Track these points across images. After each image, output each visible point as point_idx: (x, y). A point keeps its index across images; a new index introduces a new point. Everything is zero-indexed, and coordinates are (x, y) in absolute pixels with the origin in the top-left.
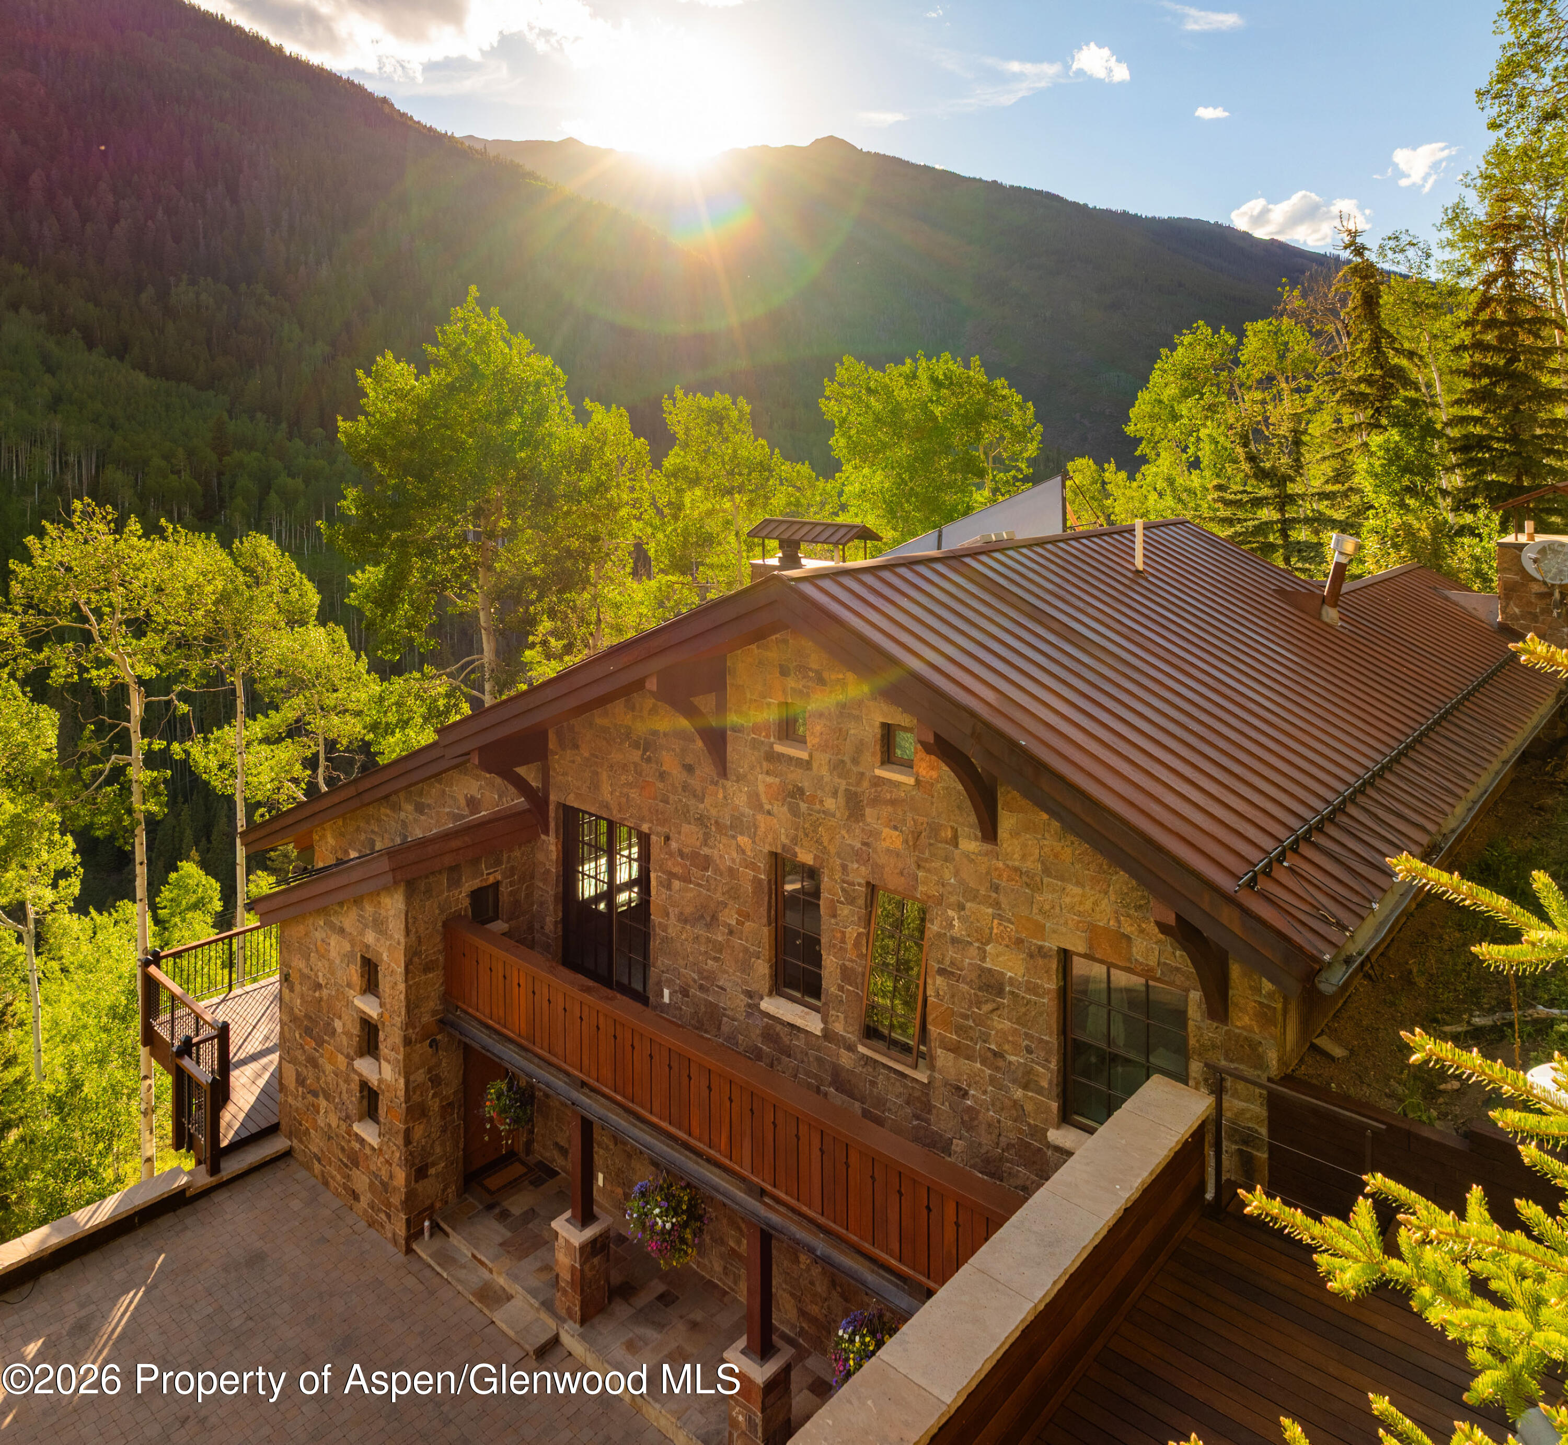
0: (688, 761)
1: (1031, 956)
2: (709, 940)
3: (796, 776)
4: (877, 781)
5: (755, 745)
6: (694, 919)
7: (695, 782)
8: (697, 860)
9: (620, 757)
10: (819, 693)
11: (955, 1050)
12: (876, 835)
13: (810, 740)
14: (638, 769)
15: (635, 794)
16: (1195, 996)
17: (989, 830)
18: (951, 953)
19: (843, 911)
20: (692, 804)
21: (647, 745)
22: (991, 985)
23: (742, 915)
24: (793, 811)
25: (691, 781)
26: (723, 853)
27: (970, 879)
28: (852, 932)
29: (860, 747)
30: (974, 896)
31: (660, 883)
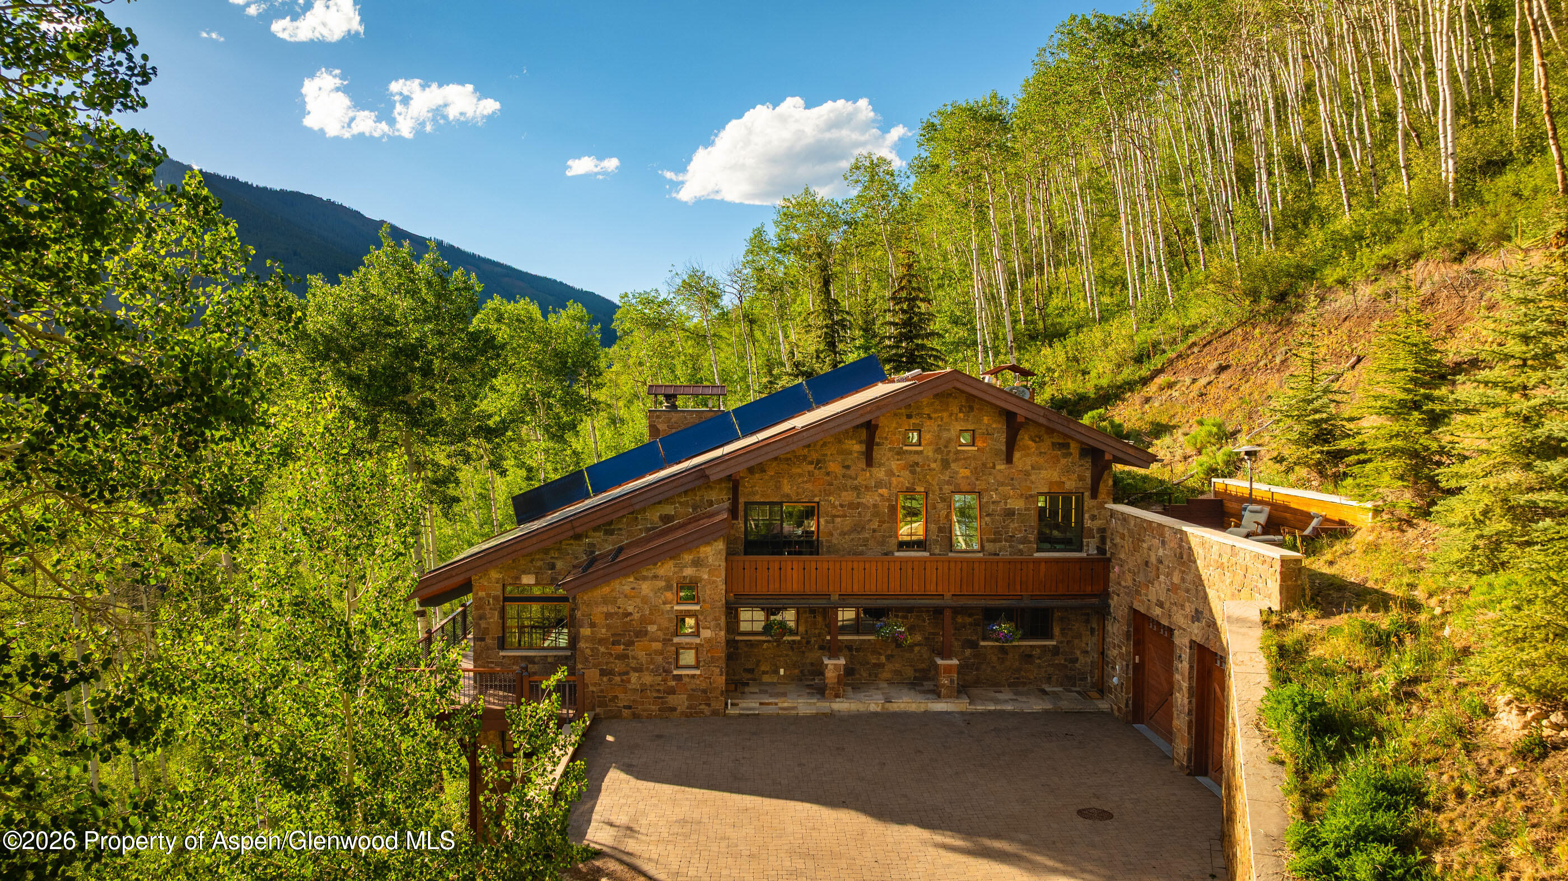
0: (846, 464)
2: (860, 538)
3: (915, 458)
4: (958, 452)
5: (890, 449)
6: (850, 532)
7: (851, 472)
8: (852, 506)
9: (799, 470)
10: (928, 423)
11: (994, 541)
12: (957, 473)
13: (923, 442)
14: (811, 474)
15: (809, 486)
16: (1087, 494)
17: (1009, 460)
18: (992, 507)
19: (940, 506)
20: (849, 482)
21: (818, 462)
22: (1010, 513)
23: (882, 522)
24: (913, 472)
25: (848, 472)
26: (869, 499)
27: (1001, 479)
28: (944, 513)
29: (949, 441)
30: (1003, 484)
31: (827, 522)
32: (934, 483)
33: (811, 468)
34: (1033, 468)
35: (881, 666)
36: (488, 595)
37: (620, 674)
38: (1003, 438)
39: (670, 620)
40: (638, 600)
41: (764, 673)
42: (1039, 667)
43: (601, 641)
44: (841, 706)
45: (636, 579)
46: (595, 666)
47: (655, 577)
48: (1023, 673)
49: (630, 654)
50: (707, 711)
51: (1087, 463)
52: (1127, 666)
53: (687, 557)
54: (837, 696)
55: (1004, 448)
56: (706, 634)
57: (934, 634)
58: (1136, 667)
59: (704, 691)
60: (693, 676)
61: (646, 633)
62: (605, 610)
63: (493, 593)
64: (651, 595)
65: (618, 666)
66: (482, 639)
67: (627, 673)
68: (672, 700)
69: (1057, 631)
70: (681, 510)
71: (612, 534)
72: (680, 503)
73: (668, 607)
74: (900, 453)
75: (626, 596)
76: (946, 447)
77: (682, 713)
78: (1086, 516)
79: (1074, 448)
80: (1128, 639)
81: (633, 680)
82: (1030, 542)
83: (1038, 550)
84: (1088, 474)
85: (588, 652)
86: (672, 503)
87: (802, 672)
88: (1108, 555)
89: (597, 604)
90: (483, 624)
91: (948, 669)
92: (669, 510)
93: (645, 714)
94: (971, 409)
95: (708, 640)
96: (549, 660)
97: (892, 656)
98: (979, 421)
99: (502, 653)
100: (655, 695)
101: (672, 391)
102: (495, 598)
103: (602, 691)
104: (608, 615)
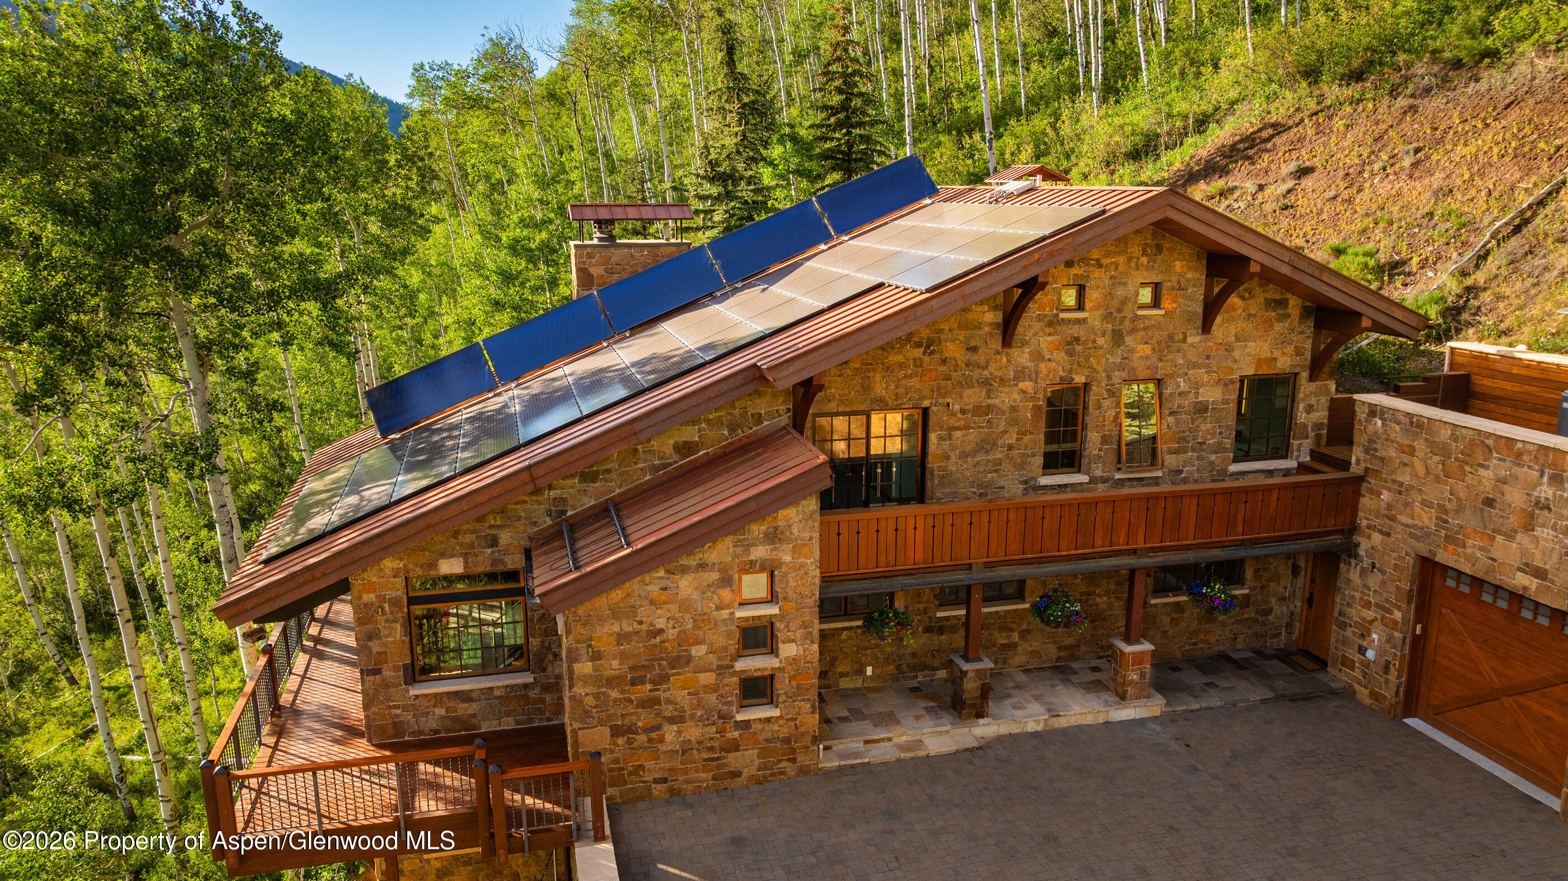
0: (973, 344)
1: (1226, 385)
2: (989, 461)
3: (1074, 331)
4: (1136, 318)
5: (1040, 318)
6: (975, 452)
7: (979, 358)
8: (980, 410)
9: (899, 358)
10: (1096, 273)
11: (1177, 452)
12: (1132, 351)
13: (1088, 304)
14: (918, 363)
15: (915, 382)
16: (1305, 375)
17: (1206, 327)
18: (1178, 401)
19: (1106, 403)
20: (976, 373)
21: (930, 342)
22: (1201, 409)
23: (1021, 434)
24: (1070, 353)
25: (975, 358)
26: (1005, 398)
27: (1192, 356)
28: (1111, 414)
29: (1124, 302)
30: (1195, 366)
31: (941, 438)
32: (1100, 368)
33: (918, 352)
34: (1238, 339)
35: (1013, 646)
36: (382, 599)
37: (646, 731)
38: (1199, 295)
39: (729, 634)
40: (674, 608)
41: (843, 675)
42: (1224, 625)
43: (612, 682)
44: (986, 729)
45: (668, 572)
46: (602, 723)
47: (702, 566)
48: (1202, 636)
49: (663, 695)
50: (790, 769)
51: (1308, 328)
52: (1404, 638)
53: (757, 529)
54: (980, 715)
55: (1200, 310)
56: (788, 650)
57: (1088, 594)
58: (1416, 639)
59: (787, 741)
60: (768, 720)
61: (689, 659)
62: (616, 628)
63: (389, 594)
64: (696, 596)
65: (643, 718)
66: (377, 672)
67: (658, 727)
68: (734, 760)
69: (1249, 574)
70: (711, 434)
71: (594, 481)
72: (708, 421)
73: (725, 613)
74: (1054, 323)
75: (652, 603)
76: (1119, 311)
77: (751, 778)
78: (1301, 406)
79: (1294, 303)
80: (1409, 603)
81: (669, 737)
82: (1225, 450)
83: (1236, 460)
84: (1308, 345)
85: (590, 701)
86: (694, 423)
87: (898, 668)
88: (1355, 469)
89: (601, 620)
90: (376, 647)
91: (1139, 658)
92: (690, 434)
93: (690, 787)
94: (1159, 248)
95: (793, 661)
96: (497, 693)
97: (1029, 631)
98: (1169, 269)
99: (414, 691)
100: (706, 755)
101: (604, 214)
102: (395, 602)
103: (616, 761)
104: (621, 638)
